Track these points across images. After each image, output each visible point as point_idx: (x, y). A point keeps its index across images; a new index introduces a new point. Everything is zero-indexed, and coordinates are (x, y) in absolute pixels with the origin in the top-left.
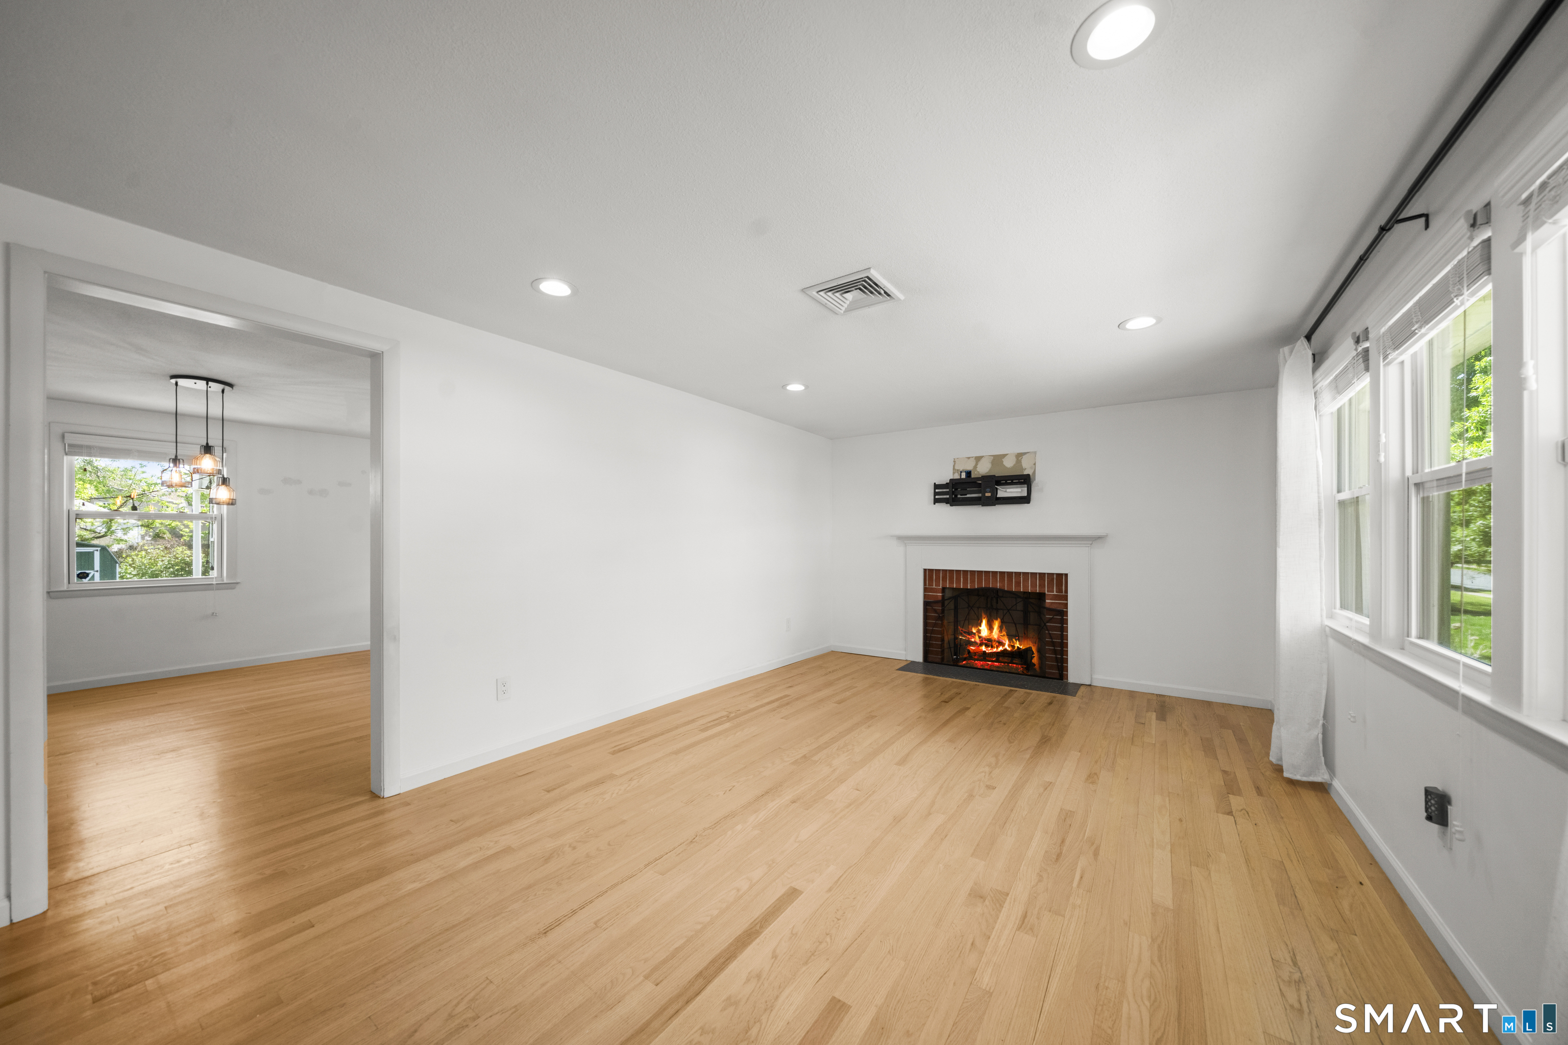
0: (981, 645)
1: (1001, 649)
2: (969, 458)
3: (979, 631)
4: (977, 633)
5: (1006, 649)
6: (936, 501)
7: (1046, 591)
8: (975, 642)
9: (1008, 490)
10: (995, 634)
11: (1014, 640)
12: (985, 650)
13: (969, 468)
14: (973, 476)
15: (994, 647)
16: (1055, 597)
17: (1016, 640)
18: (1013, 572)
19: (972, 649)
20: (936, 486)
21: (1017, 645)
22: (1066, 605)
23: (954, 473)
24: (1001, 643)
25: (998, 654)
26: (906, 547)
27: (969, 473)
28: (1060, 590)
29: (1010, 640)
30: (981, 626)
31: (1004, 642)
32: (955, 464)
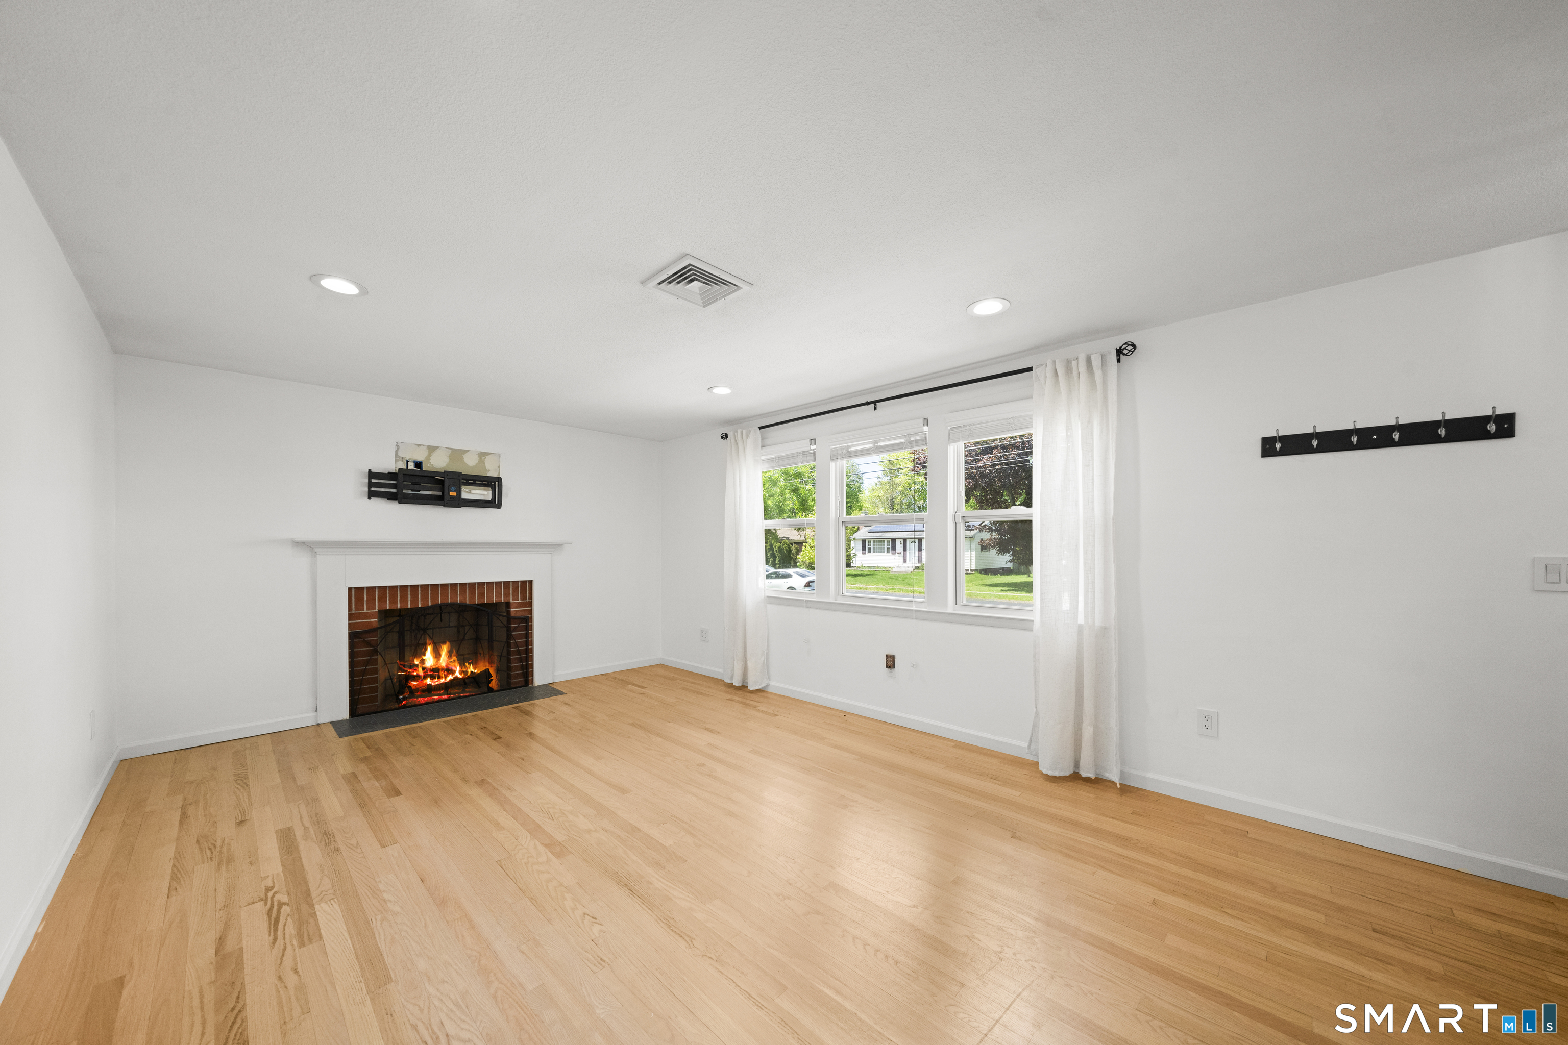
0: (425, 677)
1: (450, 677)
2: (419, 445)
3: (423, 661)
4: (420, 665)
5: (457, 677)
6: (371, 495)
7: (511, 600)
8: (418, 676)
9: (473, 491)
10: (443, 662)
11: (467, 664)
12: (430, 683)
13: (419, 458)
14: (425, 468)
15: (442, 678)
16: (520, 605)
17: (469, 664)
18: (476, 583)
19: (414, 685)
20: (371, 475)
21: (471, 669)
22: (531, 612)
23: (396, 461)
24: (449, 671)
25: (446, 687)
26: (316, 557)
27: (418, 465)
28: (524, 597)
29: (462, 664)
30: (425, 655)
31: (454, 668)
32: (398, 449)
